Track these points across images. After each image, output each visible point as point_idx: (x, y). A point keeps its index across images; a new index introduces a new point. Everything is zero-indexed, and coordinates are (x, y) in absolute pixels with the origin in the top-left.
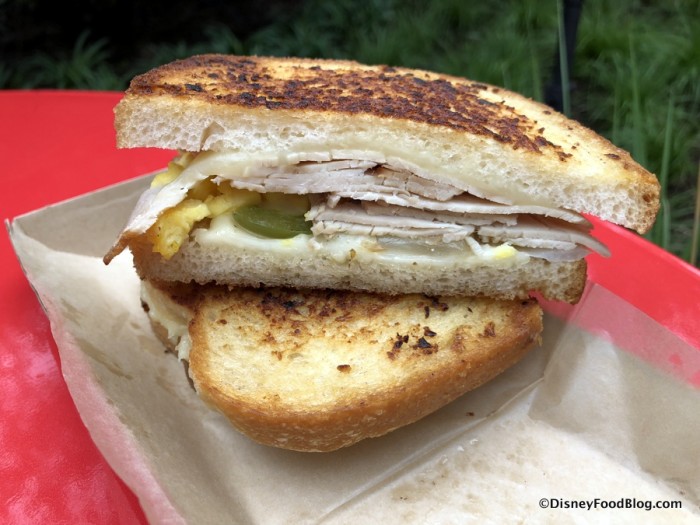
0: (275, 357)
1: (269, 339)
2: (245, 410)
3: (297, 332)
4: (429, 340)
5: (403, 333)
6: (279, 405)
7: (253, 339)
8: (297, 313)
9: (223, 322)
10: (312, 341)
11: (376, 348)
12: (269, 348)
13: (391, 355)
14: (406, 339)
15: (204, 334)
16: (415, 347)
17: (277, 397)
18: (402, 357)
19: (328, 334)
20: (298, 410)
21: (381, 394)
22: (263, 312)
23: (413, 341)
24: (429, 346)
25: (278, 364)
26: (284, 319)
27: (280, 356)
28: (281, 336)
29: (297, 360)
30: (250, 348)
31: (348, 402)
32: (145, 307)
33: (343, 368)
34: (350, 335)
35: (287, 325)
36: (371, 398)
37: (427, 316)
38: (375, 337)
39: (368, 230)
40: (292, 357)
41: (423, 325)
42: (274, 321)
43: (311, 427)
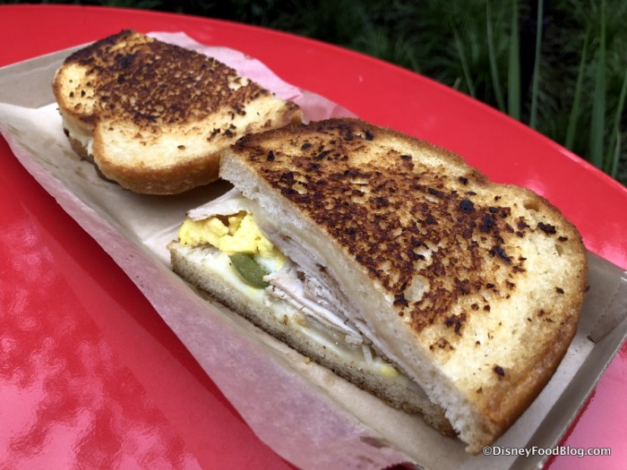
0: (142, 145)
1: (138, 136)
2: (124, 170)
3: (155, 131)
4: (232, 131)
5: (217, 128)
6: (144, 167)
7: (129, 137)
8: (155, 122)
9: (111, 129)
10: (164, 136)
11: (201, 137)
12: (138, 140)
13: (209, 140)
14: (219, 131)
15: (100, 136)
16: (223, 135)
17: (142, 163)
18: (216, 140)
19: (174, 131)
20: (154, 168)
21: (201, 158)
22: (135, 122)
23: (222, 131)
24: (231, 133)
25: (144, 148)
26: (147, 125)
27: (145, 144)
28: (146, 134)
29: (155, 146)
30: (128, 142)
31: (183, 163)
32: (67, 132)
33: (181, 147)
34: (186, 131)
35: (149, 128)
36: (195, 160)
37: (233, 118)
38: (201, 131)
39: (300, 306)
40: (152, 145)
41: (229, 123)
42: (141, 127)
43: (162, 177)
